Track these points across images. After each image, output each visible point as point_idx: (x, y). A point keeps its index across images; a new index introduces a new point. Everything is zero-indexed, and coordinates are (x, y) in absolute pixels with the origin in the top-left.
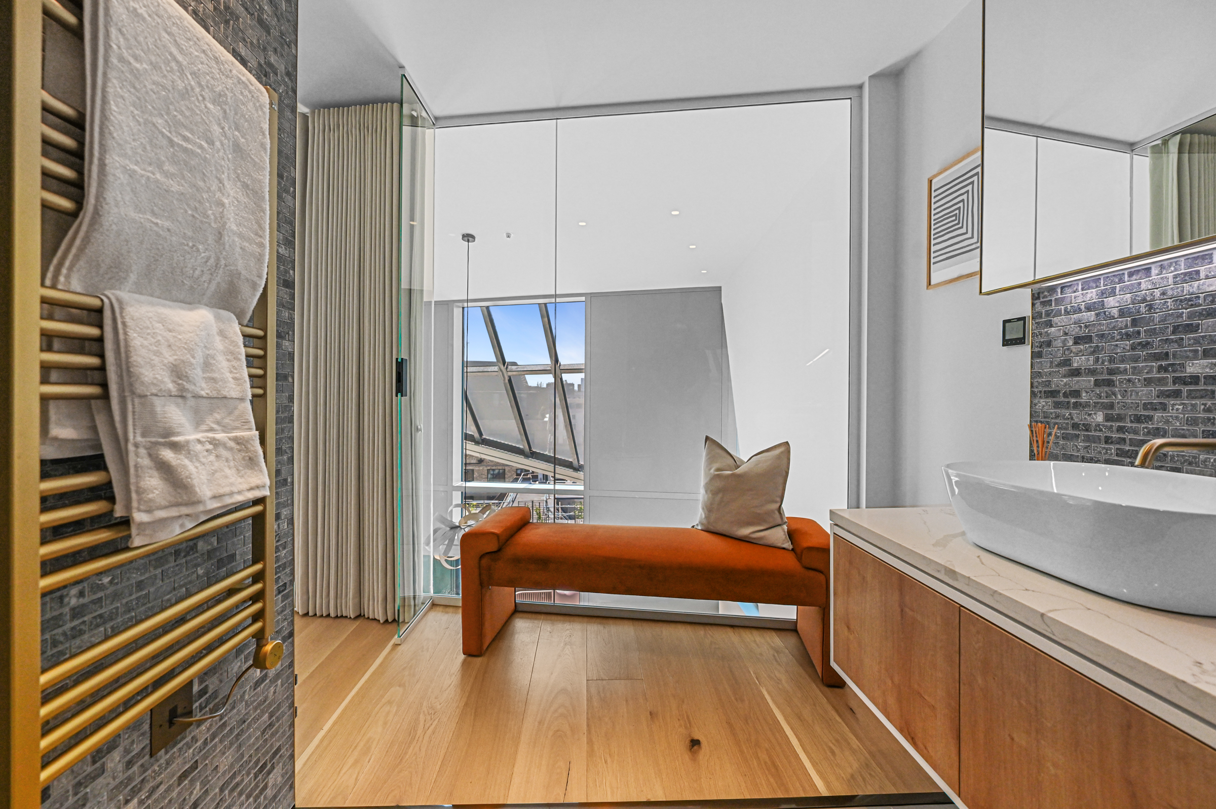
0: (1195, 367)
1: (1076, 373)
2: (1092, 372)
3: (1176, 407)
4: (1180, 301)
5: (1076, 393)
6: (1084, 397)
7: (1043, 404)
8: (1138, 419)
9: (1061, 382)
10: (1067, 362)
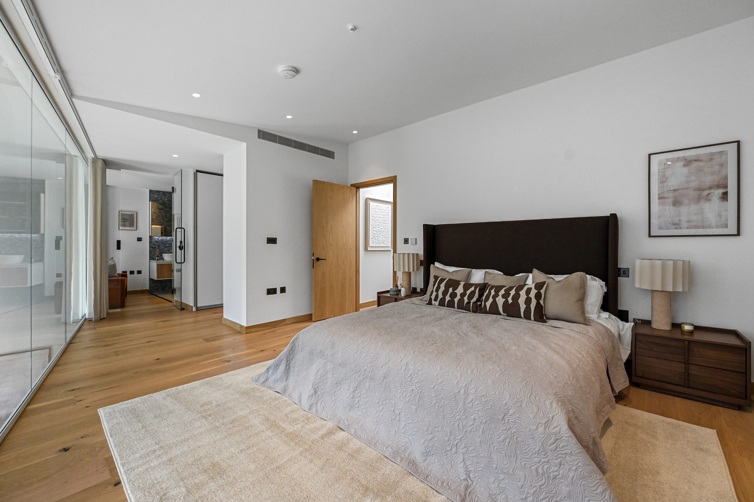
0: (167, 245)
1: (156, 245)
2: (157, 245)
3: (166, 249)
4: (166, 240)
5: (156, 247)
6: (156, 248)
7: (151, 249)
8: (162, 250)
9: (153, 246)
10: (154, 244)
